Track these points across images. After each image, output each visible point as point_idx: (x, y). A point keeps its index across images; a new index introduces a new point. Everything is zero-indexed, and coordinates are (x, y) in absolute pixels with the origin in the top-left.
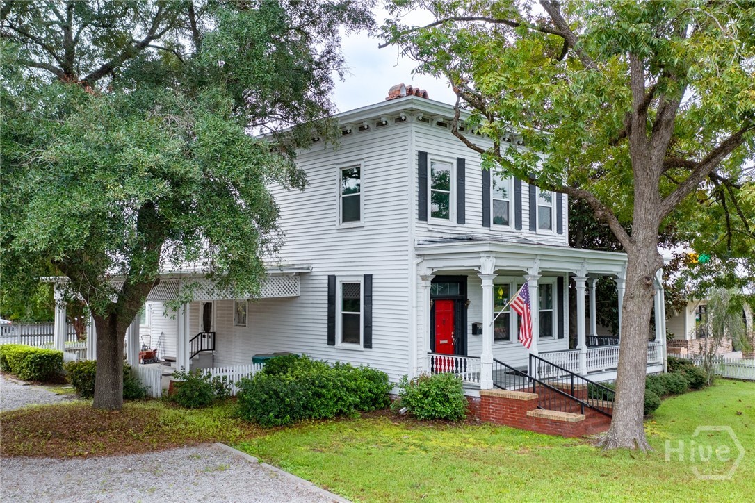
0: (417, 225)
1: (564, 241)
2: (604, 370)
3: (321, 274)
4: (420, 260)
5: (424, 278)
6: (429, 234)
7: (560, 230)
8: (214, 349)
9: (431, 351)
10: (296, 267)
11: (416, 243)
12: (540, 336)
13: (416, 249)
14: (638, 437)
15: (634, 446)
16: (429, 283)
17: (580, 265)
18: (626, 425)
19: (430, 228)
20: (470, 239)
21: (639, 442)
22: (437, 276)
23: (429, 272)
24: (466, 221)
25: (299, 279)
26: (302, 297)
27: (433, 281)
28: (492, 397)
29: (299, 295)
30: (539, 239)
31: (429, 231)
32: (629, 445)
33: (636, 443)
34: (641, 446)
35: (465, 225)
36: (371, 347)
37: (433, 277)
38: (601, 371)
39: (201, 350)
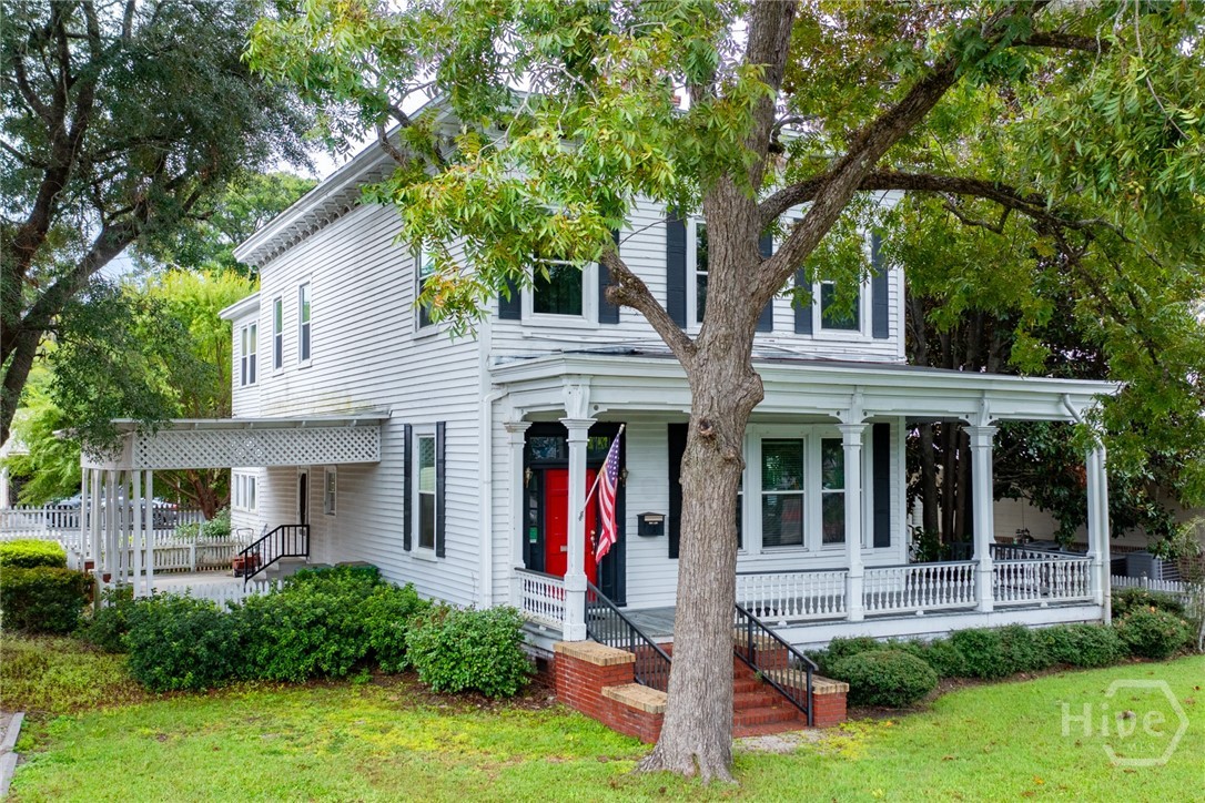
0: (495, 328)
1: (894, 353)
2: (920, 613)
3: (399, 420)
4: (499, 393)
5: (511, 428)
6: (527, 344)
7: (881, 329)
8: (307, 555)
9: (523, 566)
10: (378, 410)
11: (493, 361)
12: (825, 541)
13: (493, 373)
14: (699, 751)
15: (691, 770)
16: (520, 438)
17: (846, 400)
18: (678, 726)
19: (528, 332)
20: (633, 353)
21: (701, 760)
22: (535, 424)
23: (518, 416)
24: (622, 318)
25: (378, 431)
26: (383, 465)
27: (528, 434)
28: (566, 657)
29: (378, 459)
30: (820, 349)
31: (526, 338)
32: (682, 766)
33: (695, 762)
34: (704, 769)
35: (620, 326)
36: (444, 556)
37: (529, 425)
38: (914, 613)
39: (283, 555)
